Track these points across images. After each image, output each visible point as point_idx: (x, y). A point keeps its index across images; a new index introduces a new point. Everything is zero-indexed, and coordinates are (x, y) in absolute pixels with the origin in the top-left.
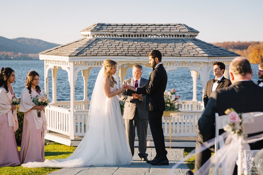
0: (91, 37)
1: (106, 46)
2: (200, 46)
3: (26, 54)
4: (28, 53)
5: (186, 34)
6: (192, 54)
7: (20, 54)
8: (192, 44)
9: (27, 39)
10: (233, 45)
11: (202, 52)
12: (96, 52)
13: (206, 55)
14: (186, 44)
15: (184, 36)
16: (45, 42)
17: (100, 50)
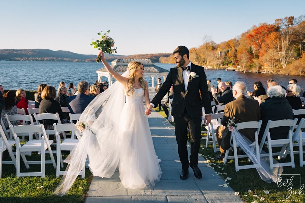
0: (116, 65)
1: (122, 68)
2: (156, 68)
3: (63, 59)
4: (64, 58)
5: (151, 64)
6: (153, 72)
7: (59, 58)
8: (153, 67)
9: (63, 51)
10: (163, 55)
11: (157, 71)
12: (119, 70)
13: (158, 72)
14: (151, 68)
15: (150, 64)
16: (72, 53)
17: (120, 70)
